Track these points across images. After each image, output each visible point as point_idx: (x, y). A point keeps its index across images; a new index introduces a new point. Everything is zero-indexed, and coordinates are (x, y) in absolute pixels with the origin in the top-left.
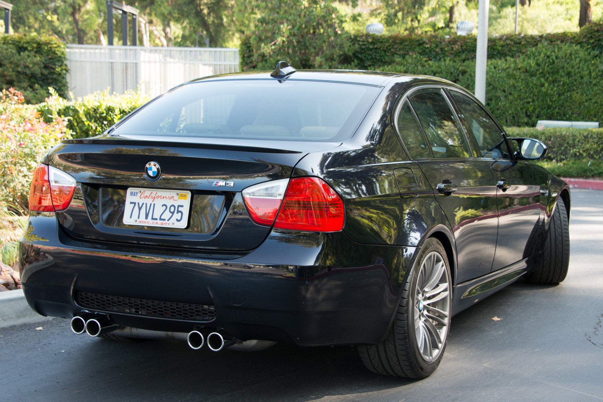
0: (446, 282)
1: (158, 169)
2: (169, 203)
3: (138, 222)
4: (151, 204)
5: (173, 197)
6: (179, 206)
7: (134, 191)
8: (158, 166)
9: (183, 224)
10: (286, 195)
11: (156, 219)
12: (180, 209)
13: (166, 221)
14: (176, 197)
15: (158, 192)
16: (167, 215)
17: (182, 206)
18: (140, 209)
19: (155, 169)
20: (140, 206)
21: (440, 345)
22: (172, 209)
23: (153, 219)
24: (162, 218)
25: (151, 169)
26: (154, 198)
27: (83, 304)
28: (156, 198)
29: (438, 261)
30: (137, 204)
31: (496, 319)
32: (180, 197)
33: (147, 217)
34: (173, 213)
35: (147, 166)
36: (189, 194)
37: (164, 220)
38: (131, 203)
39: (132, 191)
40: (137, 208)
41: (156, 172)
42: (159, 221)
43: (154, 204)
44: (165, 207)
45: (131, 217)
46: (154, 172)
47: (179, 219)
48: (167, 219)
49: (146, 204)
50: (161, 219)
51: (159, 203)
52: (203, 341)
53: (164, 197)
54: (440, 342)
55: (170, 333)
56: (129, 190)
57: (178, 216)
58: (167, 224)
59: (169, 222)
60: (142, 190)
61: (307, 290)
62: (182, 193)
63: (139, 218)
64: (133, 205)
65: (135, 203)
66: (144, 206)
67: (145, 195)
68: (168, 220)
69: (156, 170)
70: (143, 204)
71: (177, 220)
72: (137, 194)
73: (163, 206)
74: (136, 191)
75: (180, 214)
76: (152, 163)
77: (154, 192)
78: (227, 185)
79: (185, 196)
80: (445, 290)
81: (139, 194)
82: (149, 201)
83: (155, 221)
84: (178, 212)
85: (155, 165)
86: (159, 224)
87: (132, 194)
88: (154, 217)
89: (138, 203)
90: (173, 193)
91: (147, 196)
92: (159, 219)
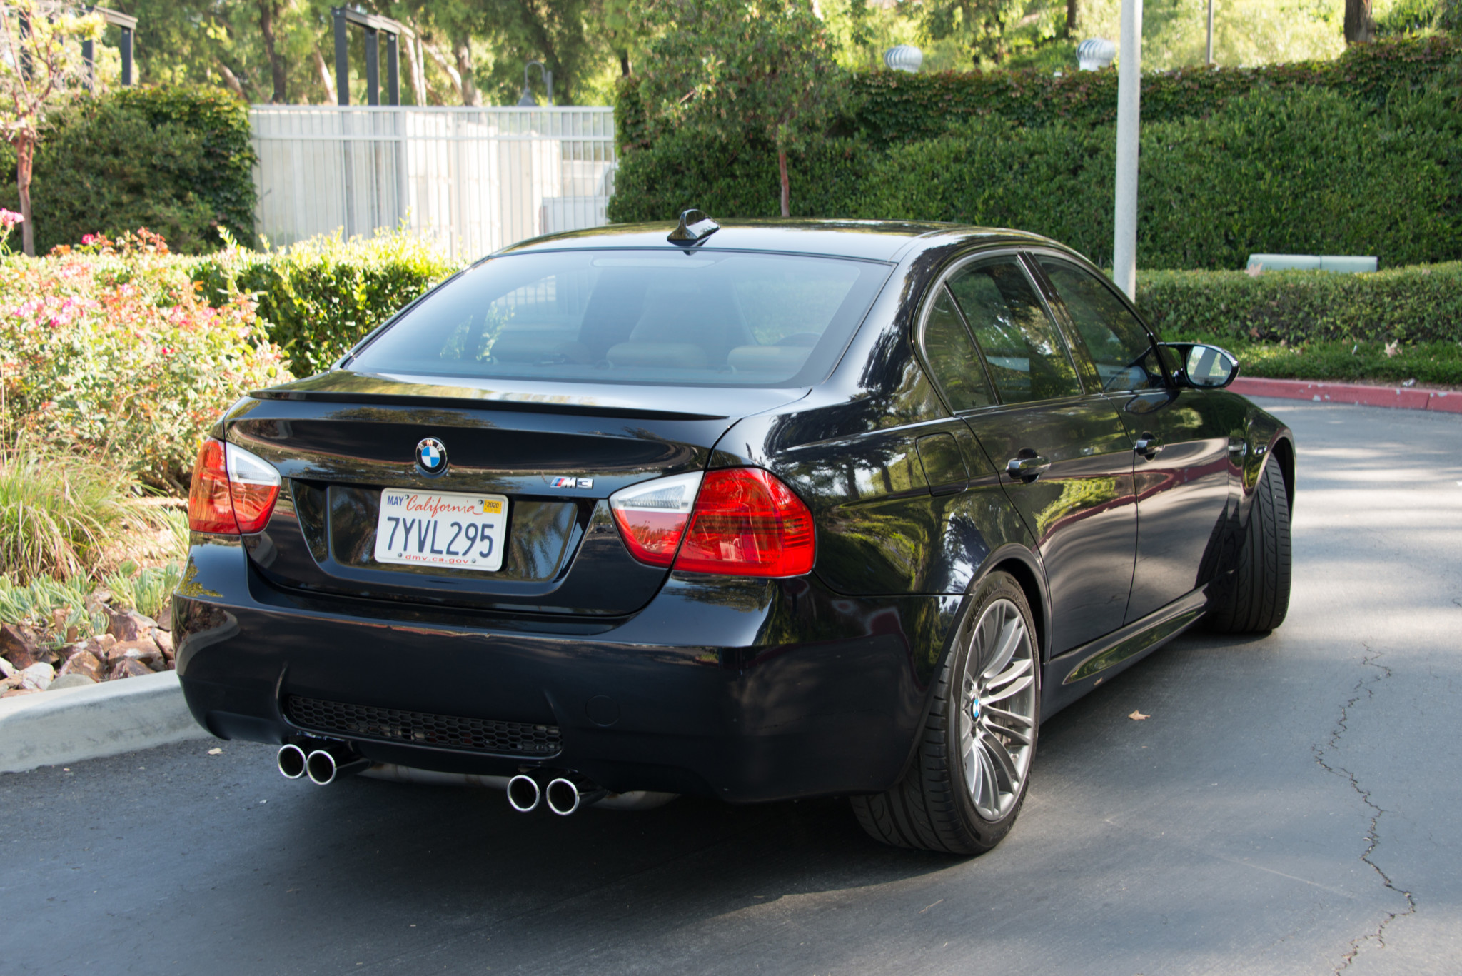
0: (1027, 657)
1: (441, 453)
2: (465, 520)
3: (404, 557)
4: (429, 522)
5: (473, 507)
6: (484, 526)
7: (395, 495)
8: (441, 447)
9: (494, 563)
10: (696, 506)
11: (440, 552)
12: (487, 532)
13: (460, 557)
14: (479, 508)
15: (443, 498)
16: (461, 544)
17: (491, 526)
18: (408, 531)
19: (435, 453)
20: (408, 526)
21: (1015, 785)
22: (472, 532)
23: (433, 551)
24: (452, 549)
25: (428, 453)
26: (436, 509)
27: (300, 720)
28: (439, 511)
29: (1010, 616)
30: (401, 522)
31: (1137, 716)
32: (486, 507)
33: (421, 547)
34: (473, 540)
35: (420, 445)
36: (504, 503)
37: (456, 553)
38: (390, 519)
39: (391, 495)
40: (401, 530)
41: (437, 458)
42: (445, 556)
43: (436, 523)
44: (456, 528)
45: (390, 548)
46: (433, 460)
47: (485, 552)
48: (461, 551)
49: (420, 521)
50: (449, 552)
51: (445, 519)
52: (538, 795)
53: (454, 508)
54: (1016, 778)
55: (473, 777)
56: (386, 494)
57: (484, 546)
58: (463, 563)
59: (466, 558)
60: (411, 492)
61: (742, 687)
62: (491, 501)
63: (405, 549)
64: (394, 523)
65: (397, 520)
66: (416, 525)
67: (418, 503)
68: (465, 554)
69: (438, 455)
70: (414, 521)
71: (482, 554)
72: (401, 500)
73: (453, 525)
74: (401, 495)
75: (487, 542)
76: (430, 441)
77: (436, 498)
78: (579, 487)
79: (496, 505)
80: (1026, 673)
81: (405, 502)
82: (425, 516)
83: (438, 556)
84: (483, 537)
85: (435, 445)
86: (445, 562)
87: (390, 501)
88: (436, 548)
89: (404, 520)
90: (472, 500)
91: (420, 506)
92: (445, 551)
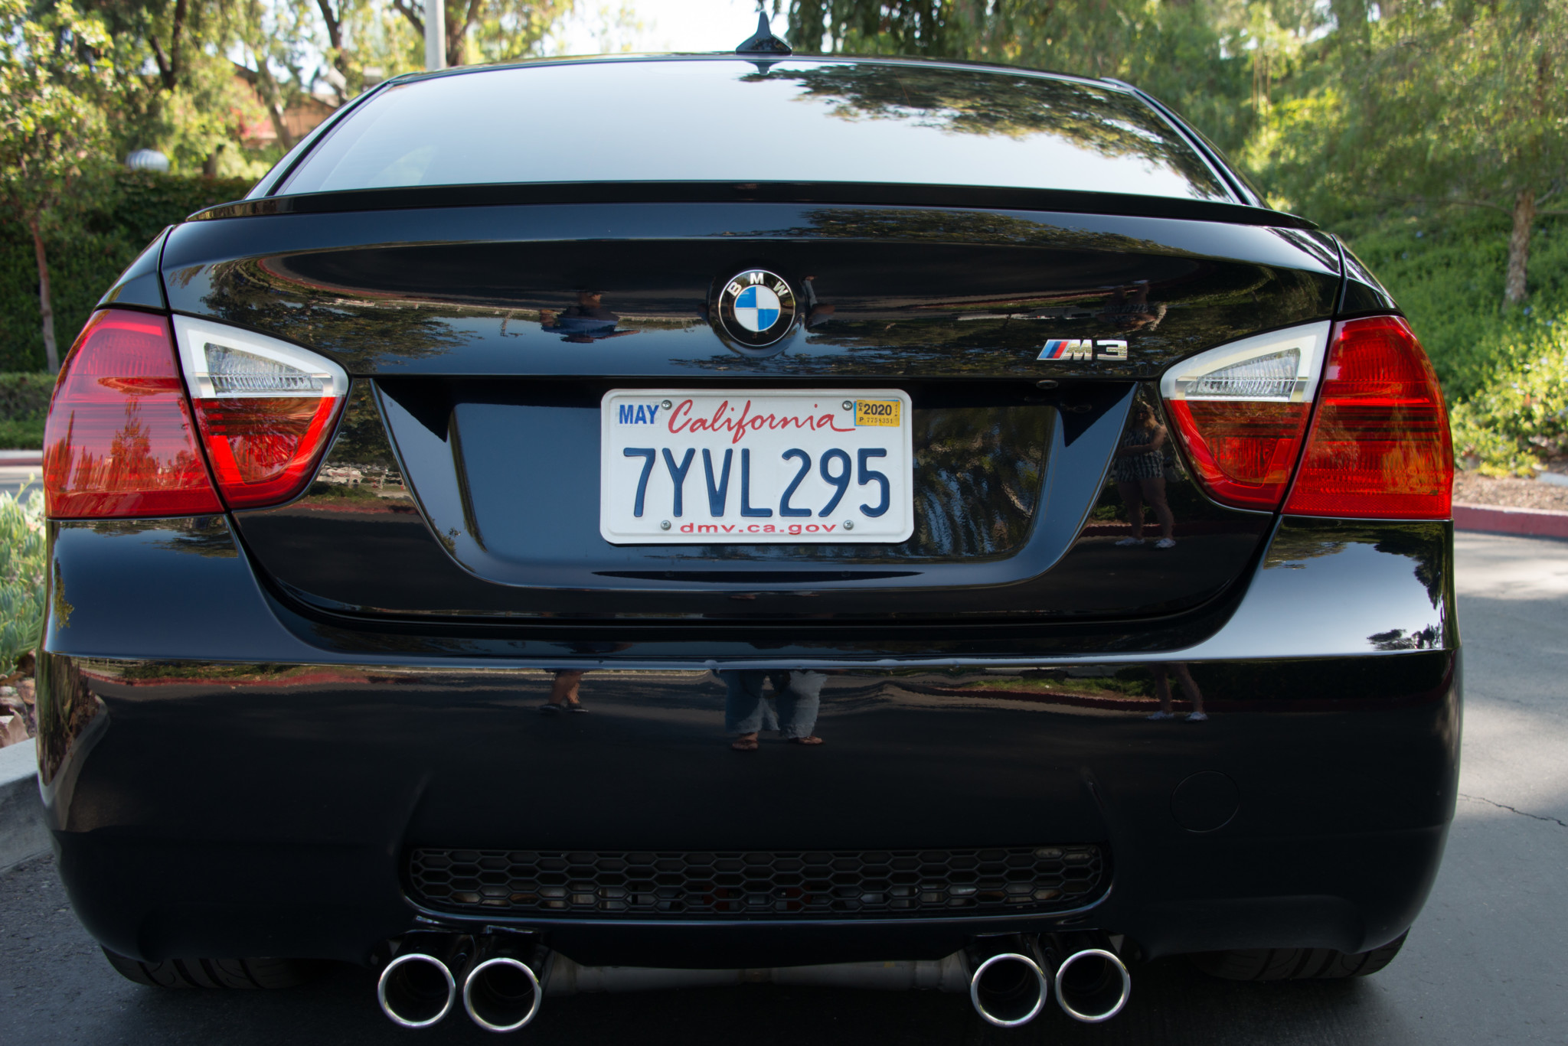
1: (783, 300)
2: (816, 444)
3: (676, 528)
4: (729, 453)
5: (830, 417)
6: (864, 454)
7: (634, 403)
8: (783, 288)
9: (896, 525)
11: (767, 513)
12: (872, 464)
13: (815, 519)
14: (844, 419)
16: (815, 492)
17: (882, 453)
18: (679, 475)
19: (769, 299)
20: (679, 463)
22: (836, 467)
23: (747, 511)
24: (793, 504)
25: (750, 301)
26: (740, 423)
28: (748, 428)
30: (660, 458)
32: (860, 414)
33: (717, 506)
34: (842, 483)
35: (734, 288)
36: (902, 403)
37: (807, 513)
38: (629, 452)
39: (627, 403)
40: (661, 471)
41: (774, 312)
42: (779, 521)
43: (746, 454)
44: (797, 463)
45: (639, 510)
46: (763, 315)
47: (875, 503)
48: (816, 510)
49: (707, 454)
50: (786, 511)
51: (766, 444)
53: (785, 422)
56: (612, 402)
57: (872, 494)
58: (822, 530)
59: (828, 521)
60: (677, 395)
62: (870, 401)
63: (678, 511)
64: (642, 461)
65: (650, 454)
66: (698, 460)
67: (694, 415)
68: (826, 512)
69: (775, 306)
70: (691, 453)
71: (866, 510)
72: (653, 413)
73: (788, 455)
74: (645, 403)
75: (875, 486)
76: (756, 276)
77: (737, 401)
78: (1100, 356)
79: (883, 410)
81: (663, 416)
82: (718, 442)
83: (762, 522)
84: (865, 477)
85: (769, 282)
86: (781, 530)
87: (625, 415)
88: (753, 505)
89: (668, 453)
90: (829, 401)
91: (703, 422)
92: (776, 509)
